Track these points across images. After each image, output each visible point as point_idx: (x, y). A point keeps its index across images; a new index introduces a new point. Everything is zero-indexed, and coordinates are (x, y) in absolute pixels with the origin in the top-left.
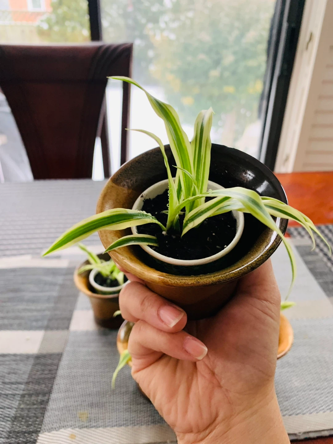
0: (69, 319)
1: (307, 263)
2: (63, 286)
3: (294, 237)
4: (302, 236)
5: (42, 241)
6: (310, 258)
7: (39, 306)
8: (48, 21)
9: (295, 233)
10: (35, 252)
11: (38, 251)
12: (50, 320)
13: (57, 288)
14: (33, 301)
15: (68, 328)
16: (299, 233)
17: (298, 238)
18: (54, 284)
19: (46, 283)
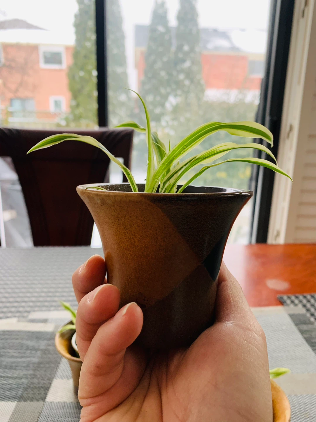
0: (47, 389)
1: (302, 332)
2: (45, 352)
3: (288, 305)
4: (296, 305)
5: (31, 304)
6: (305, 327)
7: (16, 373)
8: (67, 119)
9: (288, 302)
10: (22, 315)
11: (25, 314)
12: (25, 389)
13: (39, 353)
14: (11, 367)
15: (44, 399)
16: (292, 302)
17: (292, 306)
18: (36, 350)
19: (28, 348)
